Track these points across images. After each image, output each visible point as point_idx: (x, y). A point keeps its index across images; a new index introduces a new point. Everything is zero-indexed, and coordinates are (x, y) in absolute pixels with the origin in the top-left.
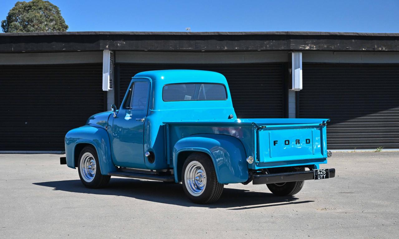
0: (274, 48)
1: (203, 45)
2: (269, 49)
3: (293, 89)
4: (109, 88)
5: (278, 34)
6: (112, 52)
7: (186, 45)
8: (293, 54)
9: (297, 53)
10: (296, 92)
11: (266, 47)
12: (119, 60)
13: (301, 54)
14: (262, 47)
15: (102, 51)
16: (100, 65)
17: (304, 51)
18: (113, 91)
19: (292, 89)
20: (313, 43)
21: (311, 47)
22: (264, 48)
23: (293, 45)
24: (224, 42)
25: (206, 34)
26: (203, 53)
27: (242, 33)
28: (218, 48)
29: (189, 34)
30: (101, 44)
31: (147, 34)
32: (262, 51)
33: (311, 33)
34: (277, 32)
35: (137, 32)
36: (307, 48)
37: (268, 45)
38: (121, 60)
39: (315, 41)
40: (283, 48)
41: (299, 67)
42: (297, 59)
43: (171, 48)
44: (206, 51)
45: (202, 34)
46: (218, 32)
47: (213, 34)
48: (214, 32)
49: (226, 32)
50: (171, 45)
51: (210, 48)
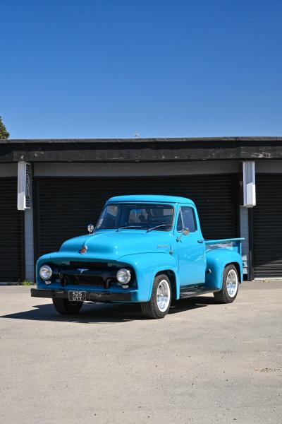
0: (221, 157)
1: (137, 155)
2: (214, 157)
3: (245, 205)
4: (25, 207)
5: (226, 140)
6: (29, 164)
7: (115, 155)
8: (244, 164)
9: (249, 163)
10: (249, 209)
11: (212, 155)
12: (38, 173)
13: (253, 164)
14: (207, 156)
15: (17, 162)
16: (15, 179)
17: (257, 160)
18: (32, 210)
19: (243, 204)
20: (267, 151)
21: (265, 155)
22: (209, 157)
23: (244, 152)
24: (162, 151)
25: (139, 141)
26: (138, 164)
27: (182, 139)
28: (154, 158)
29: (119, 141)
30: (14, 155)
31: (68, 142)
32: (207, 160)
33: (264, 138)
34: (224, 138)
35: (57, 140)
36: (260, 156)
37: (214, 153)
38: (40, 173)
39: (269, 148)
40: (231, 157)
41: (251, 182)
42: (249, 170)
43: (98, 158)
44: (141, 162)
45: (134, 141)
46: (154, 139)
47: (147, 141)
48: (150, 139)
49: (163, 139)
50: (98, 154)
51: (145, 158)
